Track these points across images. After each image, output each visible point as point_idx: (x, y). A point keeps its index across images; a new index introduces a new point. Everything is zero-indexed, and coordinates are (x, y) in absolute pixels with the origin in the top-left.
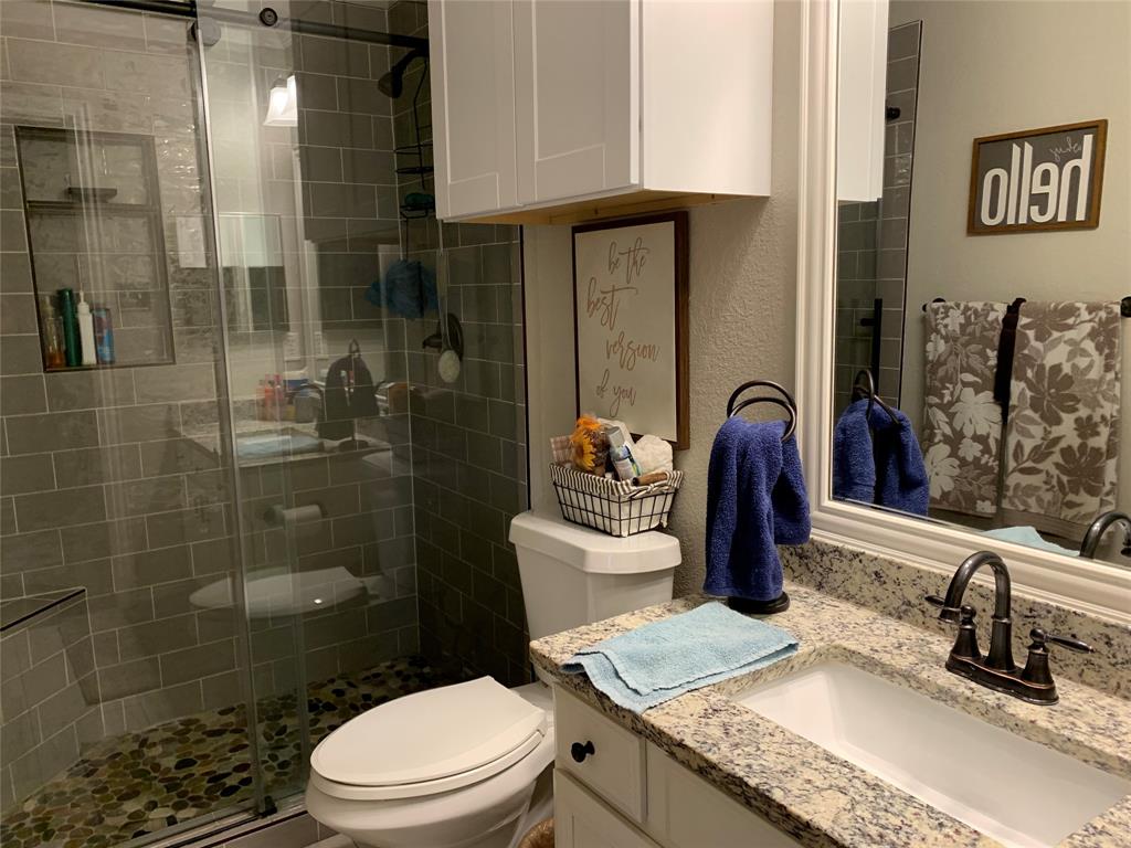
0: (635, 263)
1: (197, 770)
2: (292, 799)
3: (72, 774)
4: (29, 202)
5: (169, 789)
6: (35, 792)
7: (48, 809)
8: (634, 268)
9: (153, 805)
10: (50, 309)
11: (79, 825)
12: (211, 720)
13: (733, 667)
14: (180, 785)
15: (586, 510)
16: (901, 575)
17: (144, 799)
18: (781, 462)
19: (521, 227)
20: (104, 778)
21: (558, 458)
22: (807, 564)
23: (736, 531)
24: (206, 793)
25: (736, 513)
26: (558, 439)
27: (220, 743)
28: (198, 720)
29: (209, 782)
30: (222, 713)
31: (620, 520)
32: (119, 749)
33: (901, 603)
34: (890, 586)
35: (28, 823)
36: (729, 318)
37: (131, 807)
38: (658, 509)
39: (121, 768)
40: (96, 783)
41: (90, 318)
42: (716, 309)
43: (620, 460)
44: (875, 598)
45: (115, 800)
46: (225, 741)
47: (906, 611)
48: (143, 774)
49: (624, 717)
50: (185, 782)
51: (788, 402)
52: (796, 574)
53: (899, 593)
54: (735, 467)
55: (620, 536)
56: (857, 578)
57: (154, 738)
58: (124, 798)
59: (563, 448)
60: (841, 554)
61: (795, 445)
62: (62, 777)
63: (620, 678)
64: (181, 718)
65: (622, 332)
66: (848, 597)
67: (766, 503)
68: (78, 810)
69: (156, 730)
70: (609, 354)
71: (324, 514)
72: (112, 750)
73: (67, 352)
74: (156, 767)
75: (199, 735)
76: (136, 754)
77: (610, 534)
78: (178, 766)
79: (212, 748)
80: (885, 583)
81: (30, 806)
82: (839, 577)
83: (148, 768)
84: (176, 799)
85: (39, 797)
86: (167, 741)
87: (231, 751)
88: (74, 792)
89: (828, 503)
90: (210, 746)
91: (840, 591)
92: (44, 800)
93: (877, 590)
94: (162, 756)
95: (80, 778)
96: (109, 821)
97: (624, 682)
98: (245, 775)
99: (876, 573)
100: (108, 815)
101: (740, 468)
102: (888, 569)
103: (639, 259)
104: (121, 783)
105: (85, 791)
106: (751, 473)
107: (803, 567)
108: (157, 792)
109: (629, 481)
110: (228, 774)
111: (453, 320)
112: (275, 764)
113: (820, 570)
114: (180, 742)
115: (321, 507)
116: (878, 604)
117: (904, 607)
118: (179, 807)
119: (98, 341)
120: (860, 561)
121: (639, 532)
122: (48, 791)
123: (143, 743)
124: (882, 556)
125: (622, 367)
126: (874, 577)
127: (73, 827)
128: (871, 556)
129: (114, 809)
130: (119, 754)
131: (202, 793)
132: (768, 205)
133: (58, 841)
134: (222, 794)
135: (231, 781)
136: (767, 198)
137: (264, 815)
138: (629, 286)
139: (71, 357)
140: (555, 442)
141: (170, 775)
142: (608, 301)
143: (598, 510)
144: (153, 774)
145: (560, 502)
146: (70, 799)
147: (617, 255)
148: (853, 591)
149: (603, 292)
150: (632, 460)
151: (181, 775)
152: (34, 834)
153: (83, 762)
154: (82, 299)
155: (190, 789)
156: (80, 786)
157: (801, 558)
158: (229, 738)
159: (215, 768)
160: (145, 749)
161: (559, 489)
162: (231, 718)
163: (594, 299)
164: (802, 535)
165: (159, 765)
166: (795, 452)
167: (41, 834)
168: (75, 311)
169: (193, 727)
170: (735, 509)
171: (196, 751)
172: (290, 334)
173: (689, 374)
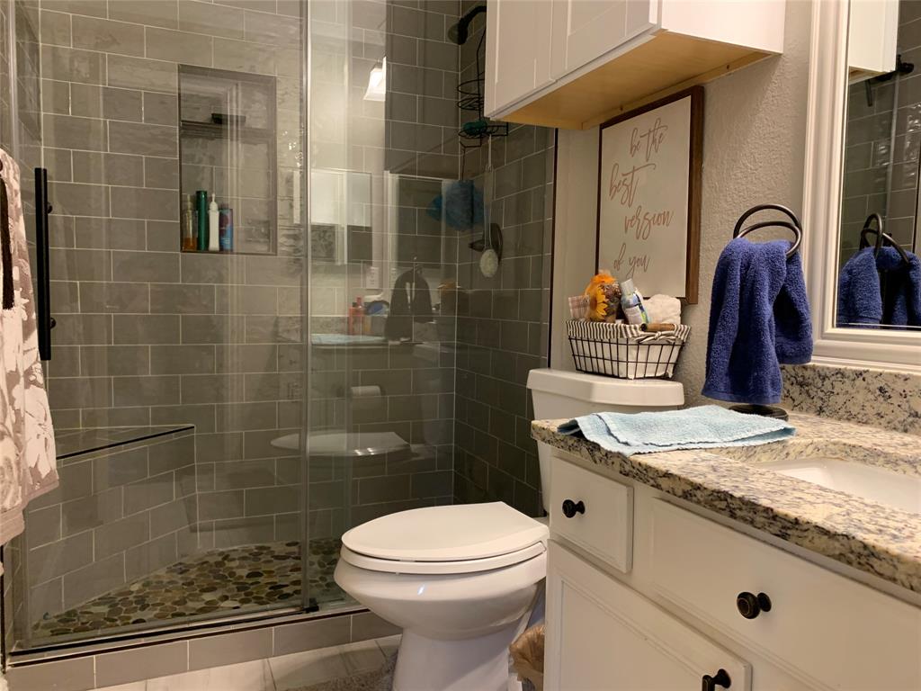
0: (654, 141)
1: (262, 580)
2: (331, 604)
3: (170, 571)
4: (183, 121)
5: (239, 590)
6: (141, 578)
7: (148, 591)
8: (653, 146)
9: (225, 598)
10: (189, 204)
11: (169, 604)
12: (279, 548)
13: (725, 440)
14: (248, 588)
15: (597, 358)
16: (908, 387)
17: (219, 593)
18: (785, 272)
19: (557, 130)
20: (193, 576)
21: (574, 315)
22: (807, 391)
23: (737, 339)
24: (266, 595)
25: (737, 321)
26: (575, 298)
27: (284, 565)
28: (269, 548)
29: (270, 588)
30: (288, 545)
31: (627, 362)
32: (207, 559)
33: (907, 414)
34: (896, 400)
35: (131, 598)
36: (740, 175)
37: (208, 597)
38: (664, 359)
39: (206, 572)
40: (187, 579)
41: (217, 214)
42: (727, 169)
43: (630, 307)
44: (879, 414)
45: (197, 592)
46: (288, 564)
47: (912, 423)
48: (223, 577)
49: (613, 463)
50: (252, 587)
51: (794, 225)
52: (796, 403)
53: (905, 406)
54: (739, 277)
55: (626, 378)
56: (860, 398)
57: (233, 555)
58: (204, 591)
59: (579, 306)
60: (843, 375)
61: (799, 266)
62: (162, 572)
63: (612, 435)
64: (258, 545)
65: (640, 207)
66: (850, 417)
67: (768, 310)
68: (170, 594)
69: (236, 550)
70: (626, 229)
71: (383, 392)
72: (200, 559)
73: (199, 240)
74: (232, 574)
75: (269, 558)
76: (218, 564)
77: (618, 377)
78: (249, 576)
79: (277, 567)
80: (890, 397)
81: (135, 588)
82: (841, 399)
83: (226, 574)
84: (243, 597)
85: (143, 582)
86: (244, 558)
87: (291, 571)
88: (169, 583)
89: (830, 330)
90: (276, 565)
91: (842, 412)
92: (147, 584)
93: (882, 406)
94: (237, 567)
95: (175, 574)
96: (190, 604)
97: (616, 438)
98: (298, 588)
99: (881, 389)
100: (191, 600)
101: (743, 279)
102: (894, 382)
103: (657, 137)
104: (203, 581)
105: (177, 583)
106: (754, 283)
107: (804, 395)
108: (229, 591)
109: (637, 326)
110: (287, 586)
111: (495, 228)
112: (324, 584)
113: (821, 394)
114: (254, 560)
115: (381, 388)
116: (882, 421)
117: (911, 419)
118: (243, 601)
119: (222, 233)
120: (864, 379)
121: (645, 378)
122: (151, 579)
123: (226, 557)
124: (886, 371)
125: (638, 238)
126: (878, 393)
127: (163, 604)
128: (875, 372)
129: (195, 597)
130: (206, 562)
131: (263, 595)
132: (780, 63)
133: (150, 612)
134: (279, 598)
135: (285, 590)
136: (780, 55)
137: (308, 611)
138: (649, 162)
139: (201, 244)
140: (573, 301)
141: (241, 581)
142: (627, 182)
143: (607, 355)
144: (229, 579)
145: (574, 355)
146: (164, 587)
147: (639, 139)
148: (854, 410)
149: (624, 175)
150: (641, 308)
151: (250, 582)
152: (134, 605)
153: (180, 564)
154: (213, 199)
155: (255, 591)
156: (173, 579)
157: (801, 386)
158: (290, 563)
159: (275, 580)
160: (226, 562)
161: (574, 342)
162: (295, 549)
163: (616, 183)
164: (804, 353)
165: (234, 573)
166: (799, 273)
167: (139, 606)
168: (207, 208)
169: (265, 552)
170: (737, 317)
171: (264, 568)
172: (372, 268)
173: (699, 234)
